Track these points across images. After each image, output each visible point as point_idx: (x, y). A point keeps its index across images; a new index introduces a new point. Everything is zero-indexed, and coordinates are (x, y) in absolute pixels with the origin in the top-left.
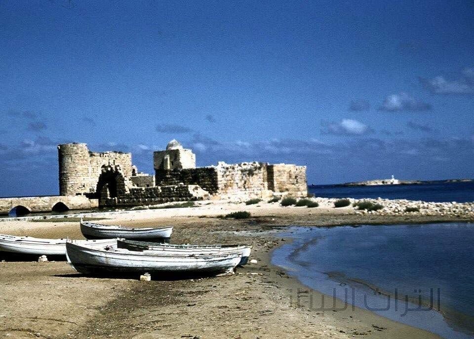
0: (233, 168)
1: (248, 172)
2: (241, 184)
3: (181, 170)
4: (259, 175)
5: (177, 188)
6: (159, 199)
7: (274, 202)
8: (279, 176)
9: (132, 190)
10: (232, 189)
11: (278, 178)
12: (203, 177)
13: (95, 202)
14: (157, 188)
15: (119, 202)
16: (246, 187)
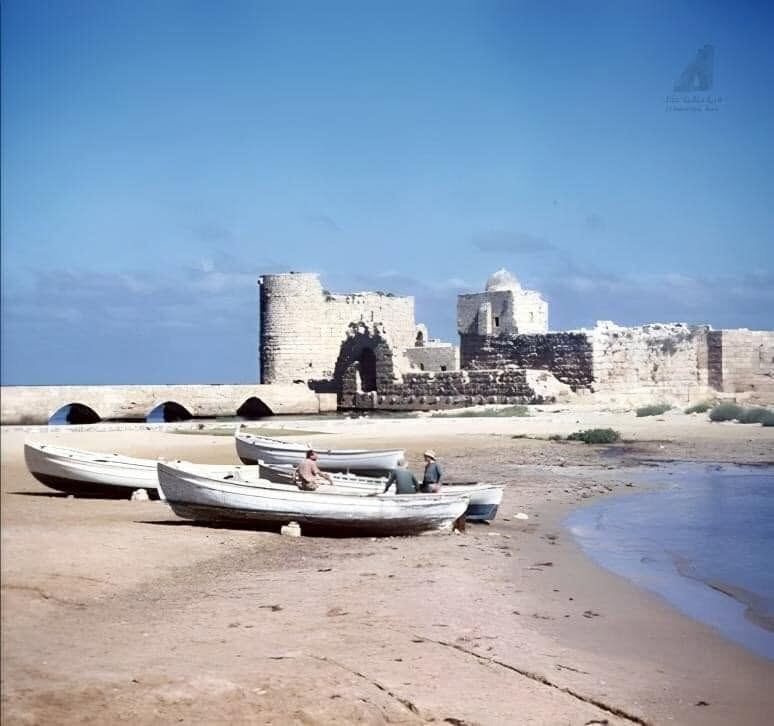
0: (629, 336)
1: (662, 346)
2: (646, 371)
3: (515, 336)
4: (688, 352)
5: (502, 376)
6: (464, 398)
7: (698, 412)
8: (735, 356)
9: (408, 378)
10: (625, 381)
11: (732, 360)
12: (562, 353)
13: (330, 400)
14: (461, 375)
15: (380, 402)
16: (657, 378)
